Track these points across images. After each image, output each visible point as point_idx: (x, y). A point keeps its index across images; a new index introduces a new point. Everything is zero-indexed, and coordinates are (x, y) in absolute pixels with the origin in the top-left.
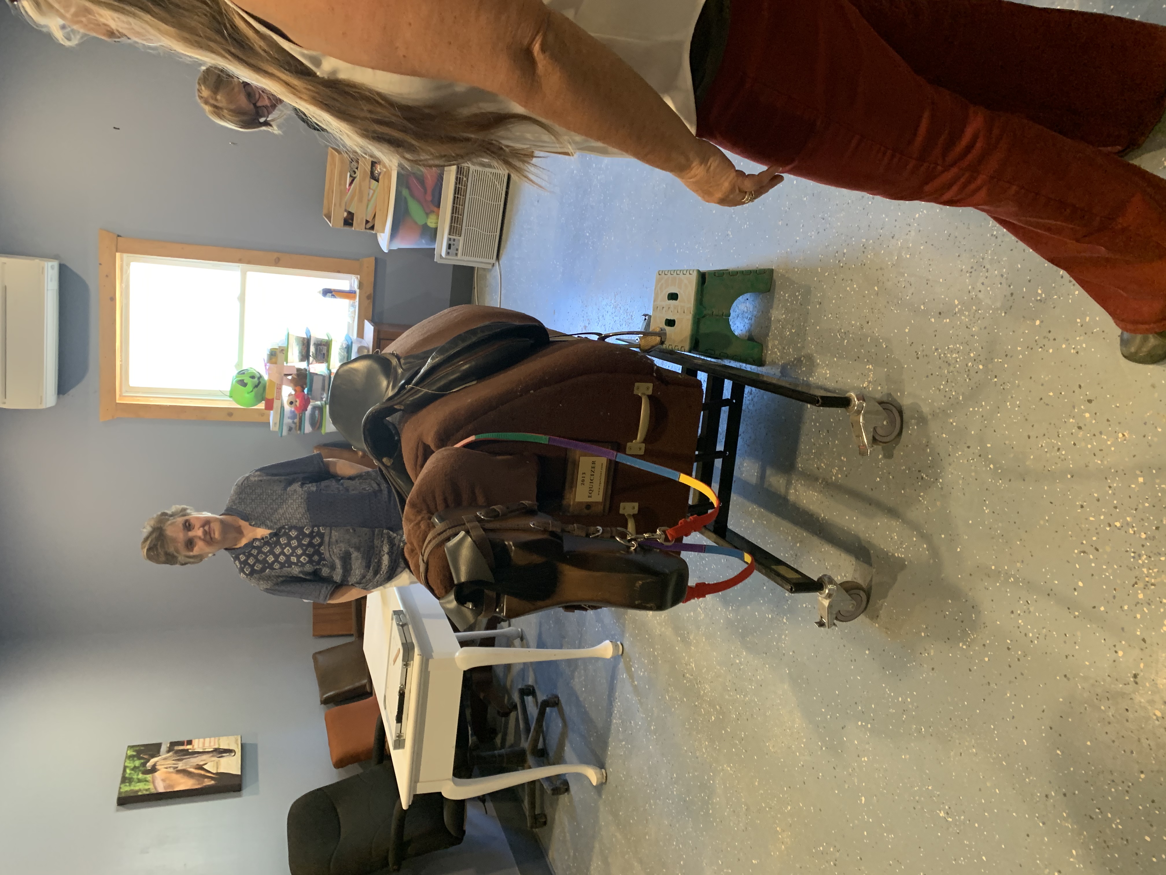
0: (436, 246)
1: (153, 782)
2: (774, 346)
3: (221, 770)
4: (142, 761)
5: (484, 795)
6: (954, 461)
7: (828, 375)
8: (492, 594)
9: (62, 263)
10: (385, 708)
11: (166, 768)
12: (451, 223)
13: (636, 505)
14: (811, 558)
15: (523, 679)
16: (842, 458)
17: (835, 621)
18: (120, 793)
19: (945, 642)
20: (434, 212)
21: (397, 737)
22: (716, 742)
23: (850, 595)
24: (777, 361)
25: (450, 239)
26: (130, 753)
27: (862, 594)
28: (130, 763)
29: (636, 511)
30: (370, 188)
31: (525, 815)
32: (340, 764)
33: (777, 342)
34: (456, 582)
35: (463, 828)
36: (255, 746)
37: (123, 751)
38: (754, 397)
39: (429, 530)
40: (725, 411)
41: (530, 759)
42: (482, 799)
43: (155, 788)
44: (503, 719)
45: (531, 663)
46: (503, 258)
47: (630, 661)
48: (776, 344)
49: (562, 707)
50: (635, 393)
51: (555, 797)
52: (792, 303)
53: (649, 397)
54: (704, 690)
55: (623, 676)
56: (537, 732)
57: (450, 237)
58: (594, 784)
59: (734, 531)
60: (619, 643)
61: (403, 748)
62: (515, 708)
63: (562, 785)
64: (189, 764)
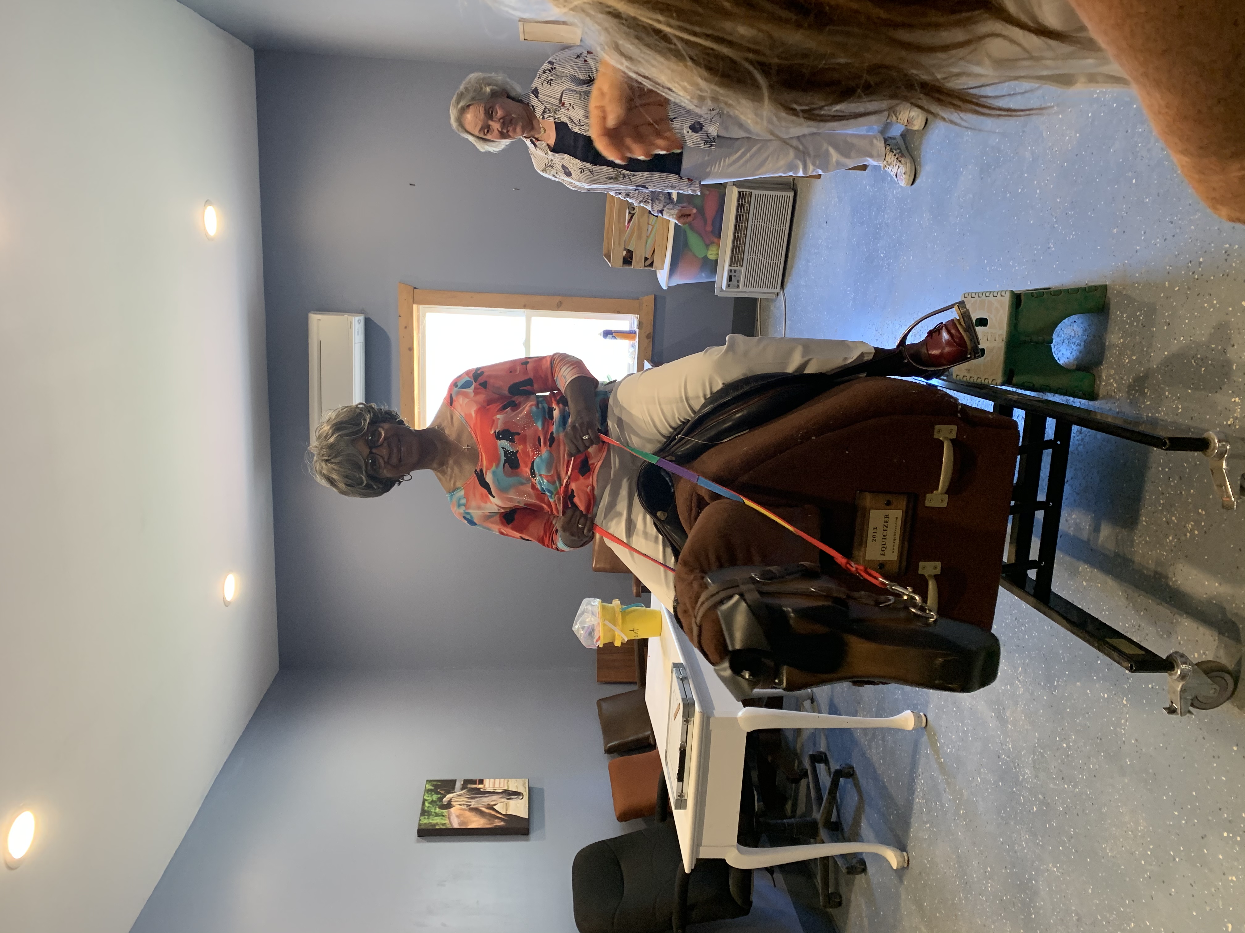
0: (716, 279)
1: (449, 818)
2: (1109, 376)
3: (510, 812)
4: (439, 796)
5: (772, 867)
7: (1180, 410)
8: (770, 663)
9: (367, 317)
10: (667, 765)
11: (460, 805)
12: (732, 253)
13: (938, 564)
15: (815, 744)
16: (1200, 511)
17: (1191, 708)
18: (420, 825)
20: (714, 243)
21: (679, 796)
22: (1039, 836)
23: (1210, 677)
24: (1113, 394)
25: (731, 271)
26: (429, 787)
27: (1228, 677)
28: (428, 797)
29: (938, 571)
30: (648, 224)
31: (817, 891)
32: (623, 817)
33: (1112, 372)
34: (730, 648)
35: (749, 898)
36: (542, 791)
37: (422, 785)
38: (1085, 436)
39: (702, 591)
40: (1047, 456)
41: (823, 833)
42: (770, 870)
43: (450, 823)
44: (794, 785)
45: (823, 728)
46: (788, 287)
47: (935, 735)
48: (1112, 373)
49: (858, 780)
50: (935, 437)
51: (851, 876)
52: (1131, 325)
53: (952, 441)
54: (1023, 775)
55: (927, 752)
56: (830, 803)
57: (731, 268)
58: (895, 867)
59: (1059, 594)
60: (922, 714)
61: (685, 808)
62: (805, 775)
63: (858, 865)
64: (481, 802)
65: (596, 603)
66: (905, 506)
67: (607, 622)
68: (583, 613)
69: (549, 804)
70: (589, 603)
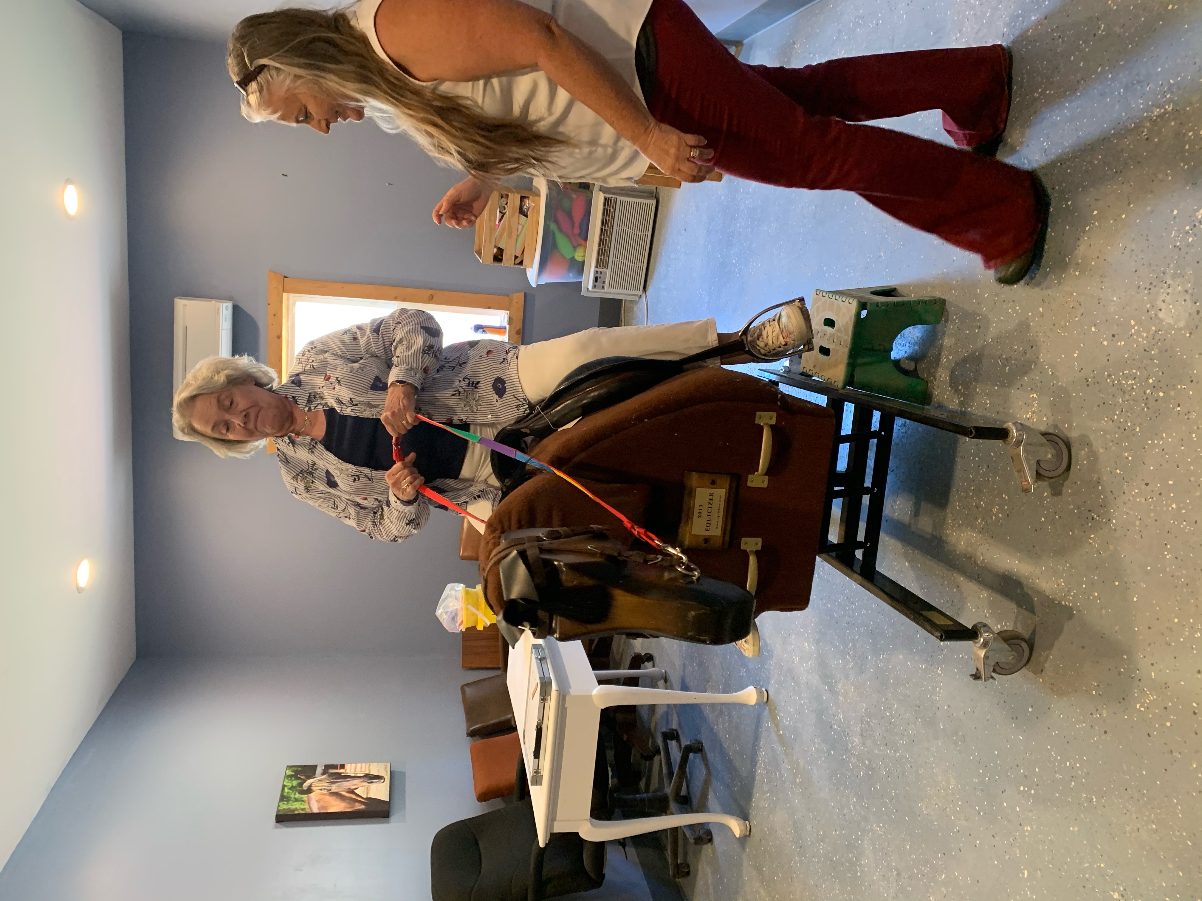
0: (583, 280)
1: (309, 803)
3: (371, 796)
4: (299, 781)
5: (624, 839)
6: (1129, 500)
7: (988, 405)
9: (236, 304)
10: (524, 743)
11: (321, 790)
12: (598, 255)
13: (759, 541)
14: (969, 604)
15: (667, 723)
16: (1004, 496)
17: (994, 675)
18: (278, 811)
19: (1120, 703)
20: (581, 245)
21: (535, 772)
22: (865, 799)
23: (1009, 645)
25: (597, 272)
26: (289, 772)
27: (1024, 644)
28: (288, 783)
29: (759, 547)
30: (518, 223)
31: (667, 862)
32: (483, 797)
35: (602, 871)
36: (403, 774)
37: (282, 771)
38: (907, 429)
40: (873, 446)
41: (673, 805)
42: (622, 843)
43: (310, 808)
44: (648, 762)
45: (675, 705)
46: (650, 289)
47: (775, 709)
49: (706, 754)
50: (756, 422)
51: (699, 847)
53: (772, 427)
54: (852, 743)
55: (768, 725)
56: (680, 778)
57: (597, 269)
58: (738, 836)
59: (885, 574)
60: (763, 689)
61: (541, 784)
62: (658, 752)
63: (705, 836)
64: (341, 787)
65: (460, 588)
66: (728, 485)
67: (470, 607)
68: (446, 598)
69: (410, 787)
70: (452, 589)
